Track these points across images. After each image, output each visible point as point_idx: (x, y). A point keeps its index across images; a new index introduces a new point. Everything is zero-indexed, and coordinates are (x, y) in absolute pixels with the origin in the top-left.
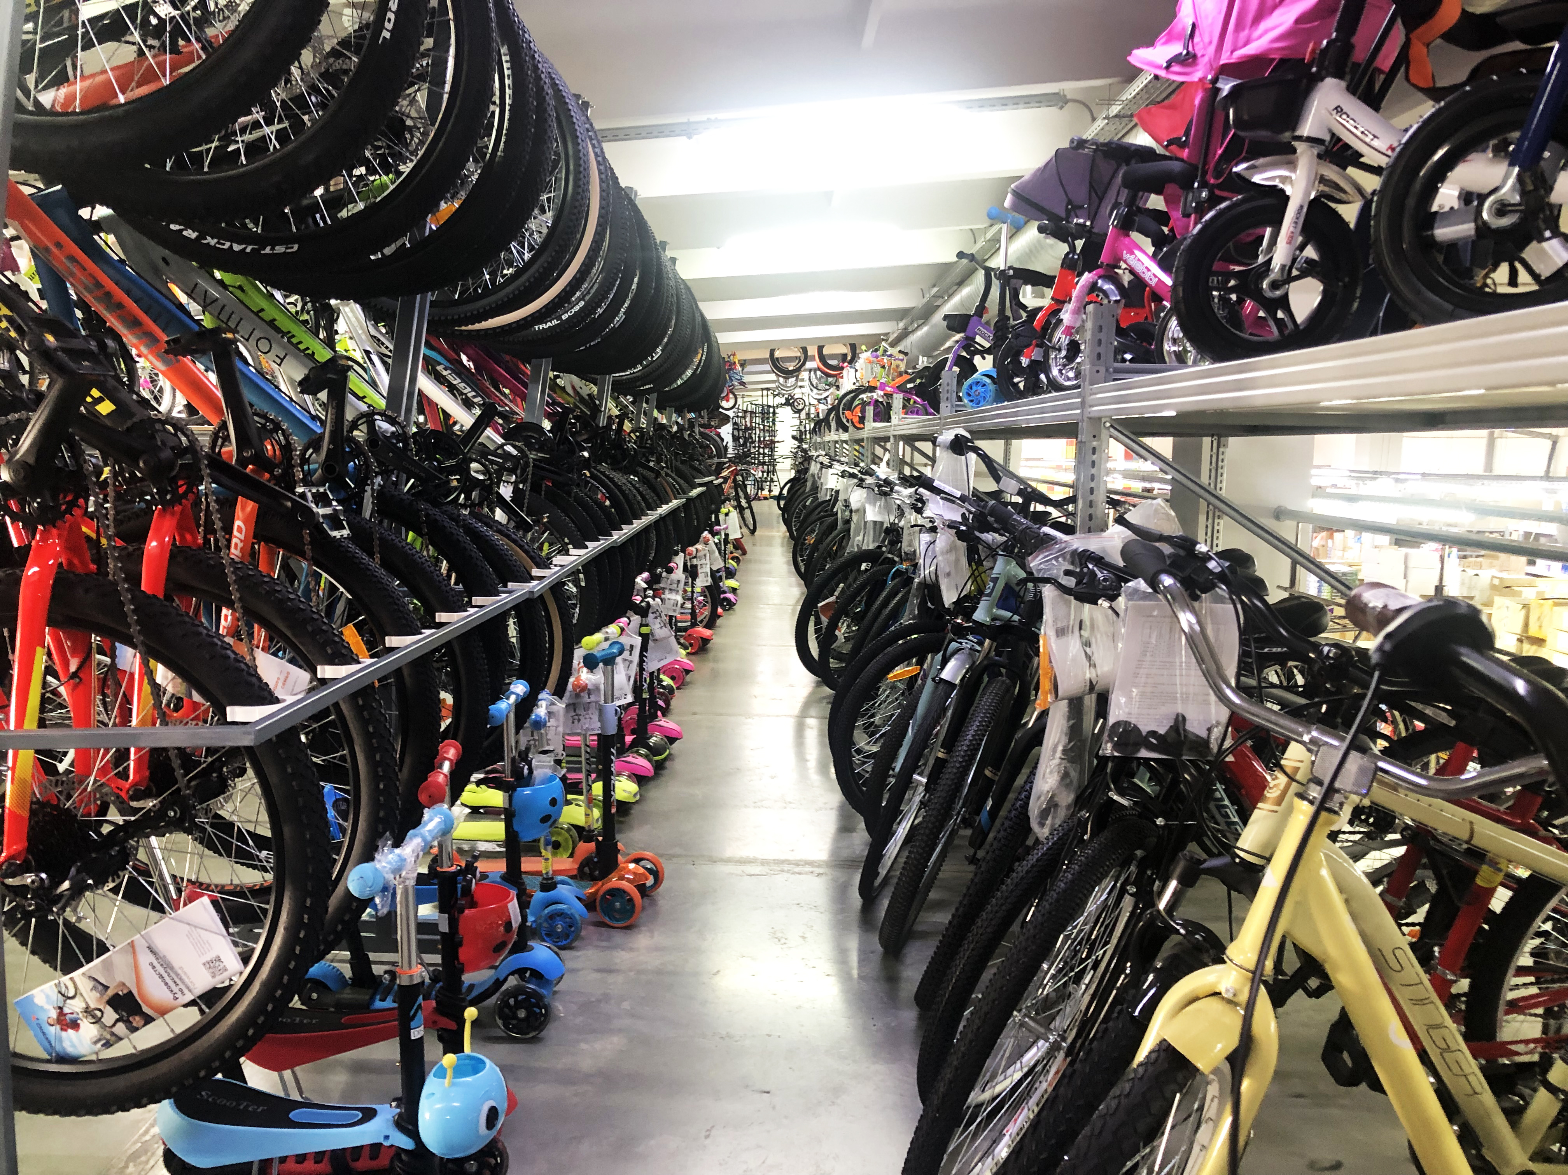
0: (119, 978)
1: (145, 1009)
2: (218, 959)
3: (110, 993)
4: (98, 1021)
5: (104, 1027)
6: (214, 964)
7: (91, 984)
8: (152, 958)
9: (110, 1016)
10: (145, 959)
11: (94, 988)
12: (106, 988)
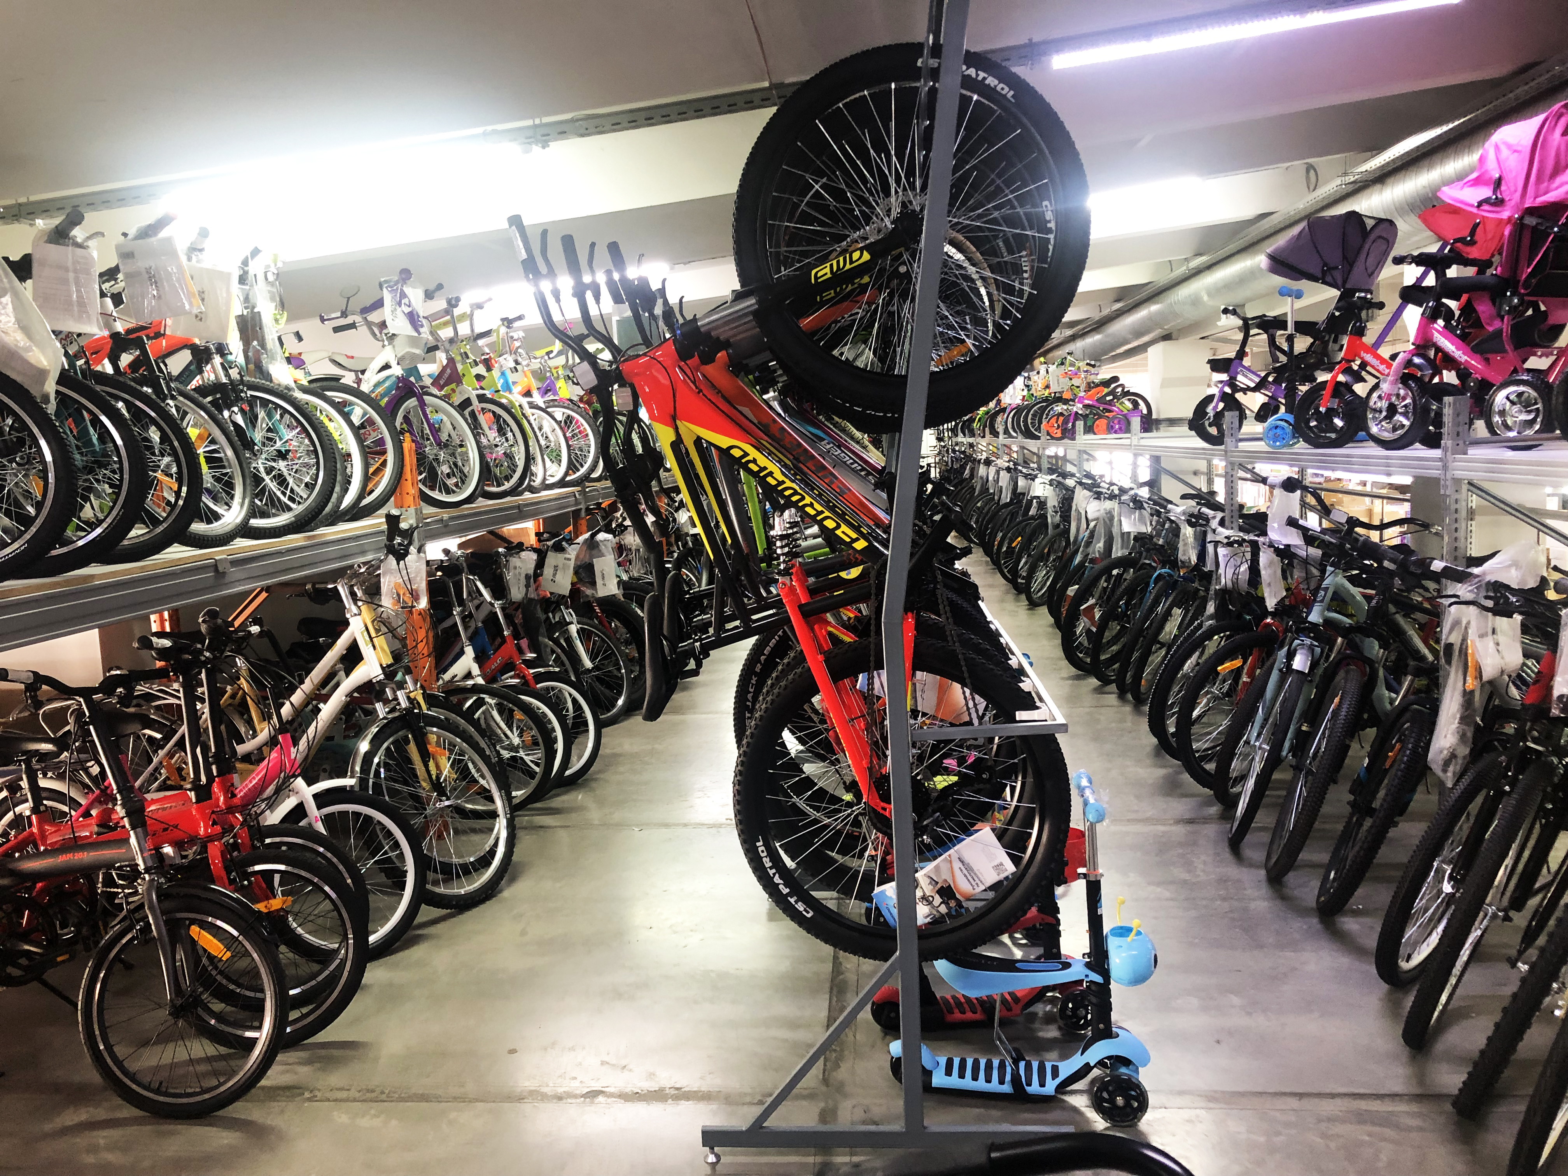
0: (944, 877)
1: (958, 896)
2: (1001, 864)
3: (939, 886)
4: (930, 903)
5: (933, 907)
6: (999, 867)
7: (928, 881)
8: (961, 865)
9: (938, 900)
10: (957, 865)
11: (930, 883)
12: (937, 883)
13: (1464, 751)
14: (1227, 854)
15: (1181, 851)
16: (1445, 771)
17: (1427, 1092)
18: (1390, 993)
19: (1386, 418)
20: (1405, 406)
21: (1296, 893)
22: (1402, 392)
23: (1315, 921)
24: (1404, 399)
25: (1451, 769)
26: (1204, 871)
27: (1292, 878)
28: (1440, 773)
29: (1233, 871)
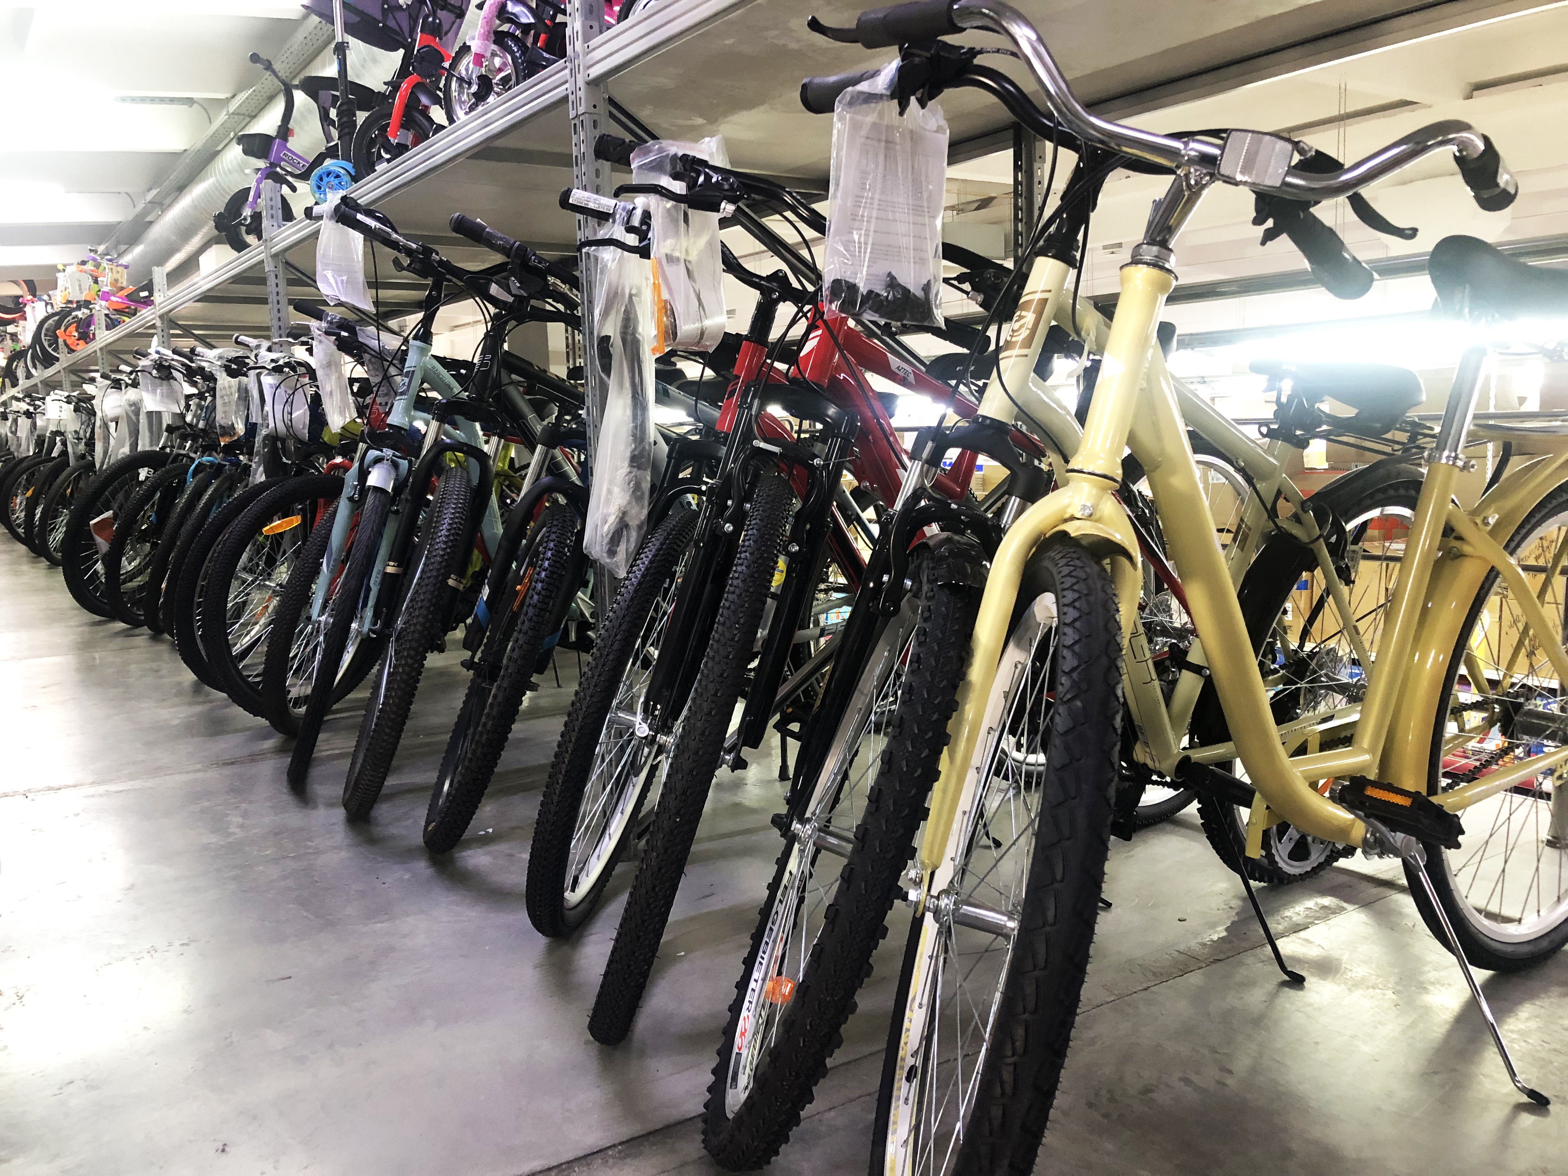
13: (640, 514)
14: (286, 797)
15: (206, 804)
16: (612, 553)
17: (650, 1127)
18: (550, 950)
21: (393, 830)
23: (422, 867)
25: (622, 549)
26: (242, 826)
27: (383, 811)
28: (606, 560)
29: (295, 817)
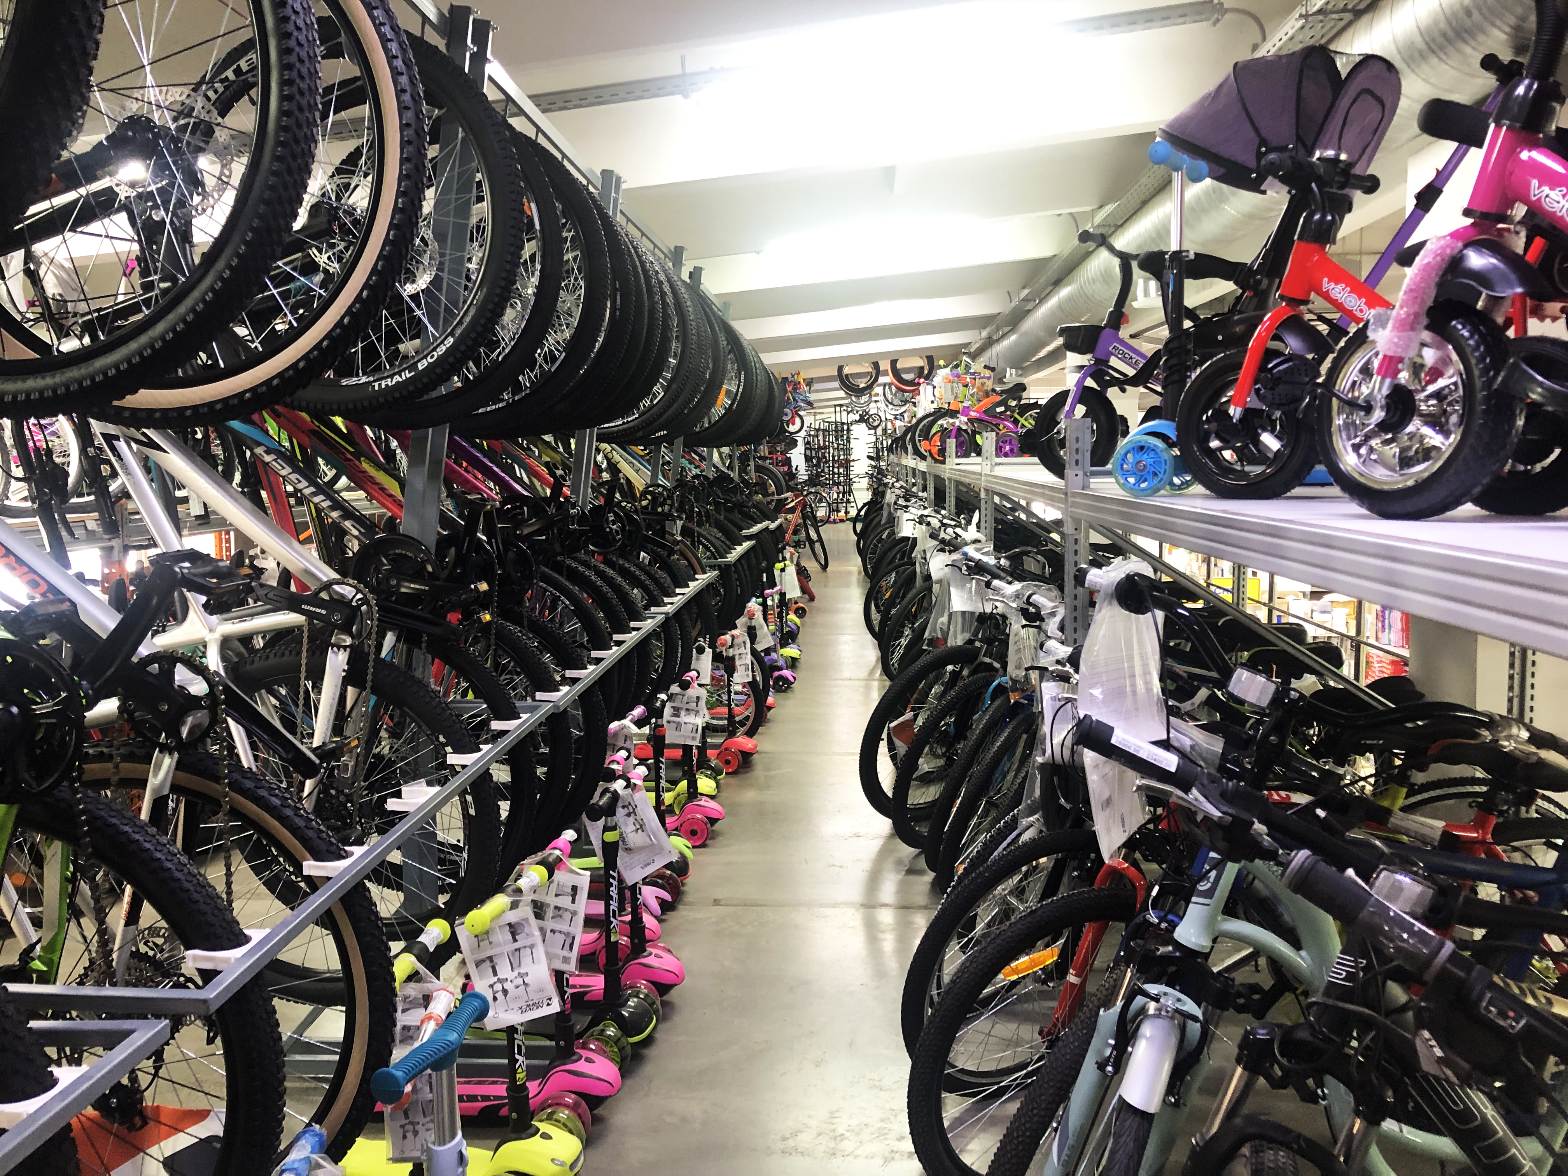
19: (1383, 427)
20: (1438, 395)
22: (1430, 356)
24: (1436, 373)
